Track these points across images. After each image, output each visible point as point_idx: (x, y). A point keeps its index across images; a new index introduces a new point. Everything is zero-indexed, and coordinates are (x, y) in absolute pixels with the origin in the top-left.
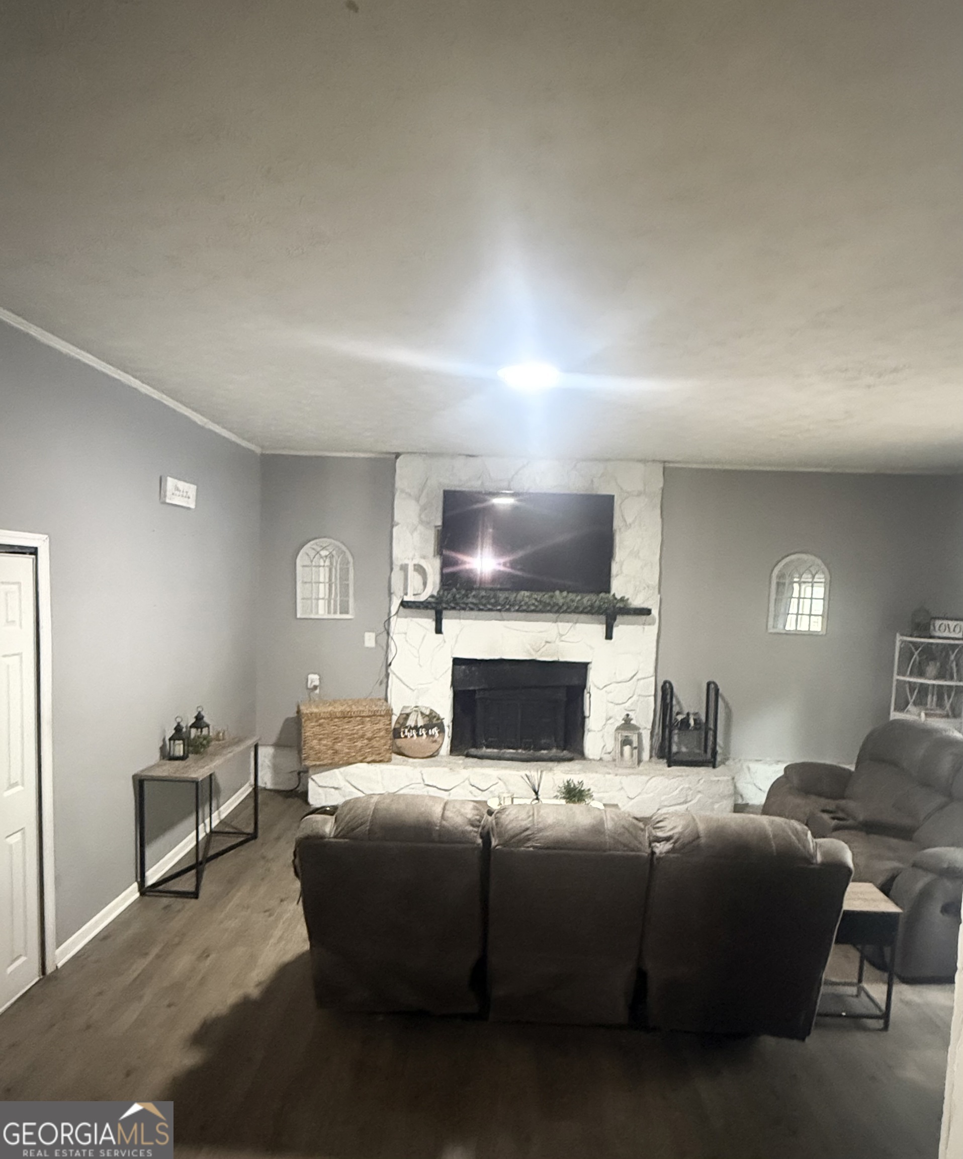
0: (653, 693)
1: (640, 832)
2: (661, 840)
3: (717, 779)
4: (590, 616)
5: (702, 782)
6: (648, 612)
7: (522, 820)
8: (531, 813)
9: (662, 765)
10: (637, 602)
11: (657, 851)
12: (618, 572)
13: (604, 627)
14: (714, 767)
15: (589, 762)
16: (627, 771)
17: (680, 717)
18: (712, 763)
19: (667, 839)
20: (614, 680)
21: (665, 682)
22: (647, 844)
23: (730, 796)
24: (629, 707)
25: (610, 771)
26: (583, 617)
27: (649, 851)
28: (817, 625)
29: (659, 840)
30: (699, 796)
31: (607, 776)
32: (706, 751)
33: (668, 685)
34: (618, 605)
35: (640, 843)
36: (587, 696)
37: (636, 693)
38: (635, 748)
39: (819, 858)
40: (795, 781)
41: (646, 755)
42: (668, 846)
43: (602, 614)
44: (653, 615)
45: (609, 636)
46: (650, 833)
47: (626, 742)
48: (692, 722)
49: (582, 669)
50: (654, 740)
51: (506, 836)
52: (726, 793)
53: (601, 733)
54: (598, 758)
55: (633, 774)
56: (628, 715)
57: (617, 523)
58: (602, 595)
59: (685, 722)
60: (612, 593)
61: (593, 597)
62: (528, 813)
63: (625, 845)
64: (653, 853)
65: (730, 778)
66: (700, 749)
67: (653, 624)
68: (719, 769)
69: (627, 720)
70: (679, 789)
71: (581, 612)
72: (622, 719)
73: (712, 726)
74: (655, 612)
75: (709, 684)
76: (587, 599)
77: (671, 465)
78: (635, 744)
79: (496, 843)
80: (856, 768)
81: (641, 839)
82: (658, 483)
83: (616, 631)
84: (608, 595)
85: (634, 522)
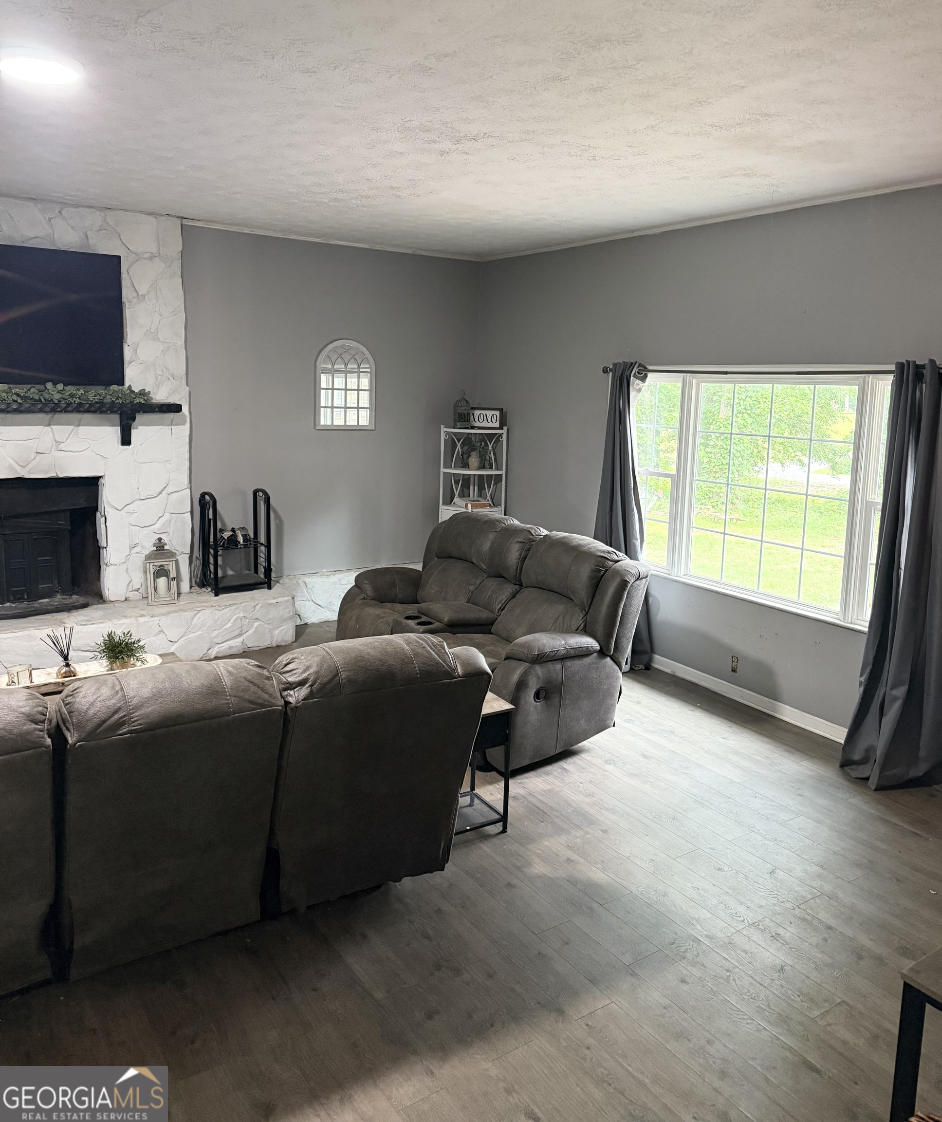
0: (190, 510)
1: (267, 681)
2: (294, 686)
3: (274, 601)
4: (97, 416)
5: (258, 607)
6: (177, 408)
7: (108, 699)
8: (118, 688)
9: (207, 596)
10: (160, 396)
11: (291, 700)
12: (131, 357)
13: (118, 429)
14: (270, 588)
15: (112, 605)
16: (166, 609)
17: (226, 535)
18: (267, 583)
19: (301, 683)
20: (138, 497)
21: (203, 495)
22: (279, 695)
23: (291, 618)
24: (159, 529)
25: (144, 613)
26: (87, 416)
27: (282, 702)
28: (365, 419)
29: (291, 686)
30: (256, 624)
31: (139, 619)
32: (256, 571)
33: (207, 497)
34: (137, 401)
35: (270, 695)
36: (100, 520)
37: (167, 511)
38: (174, 579)
39: (460, 670)
40: (368, 589)
41: (185, 586)
42: (304, 691)
43: (115, 412)
44: (183, 413)
45: (126, 440)
46: (280, 682)
47: (161, 572)
48: (241, 539)
49: (92, 484)
50: (193, 566)
51: (89, 727)
52: (287, 615)
53: (124, 567)
54: (123, 599)
55: (175, 612)
56: (160, 539)
57: (127, 293)
58: (114, 387)
59: (233, 540)
60: (127, 384)
61: (101, 390)
62: (113, 688)
63: (251, 702)
64: (287, 703)
65: (290, 598)
66: (249, 570)
67: (184, 424)
68: (276, 588)
69: (160, 546)
70: (232, 621)
71: (87, 411)
72: (152, 544)
73: (262, 539)
74: (185, 409)
75: (255, 493)
76: (94, 393)
77: (191, 223)
78: (173, 574)
79: (75, 739)
80: (424, 568)
81: (271, 690)
82: (177, 245)
83: (135, 434)
84: (120, 387)
85: (148, 292)
